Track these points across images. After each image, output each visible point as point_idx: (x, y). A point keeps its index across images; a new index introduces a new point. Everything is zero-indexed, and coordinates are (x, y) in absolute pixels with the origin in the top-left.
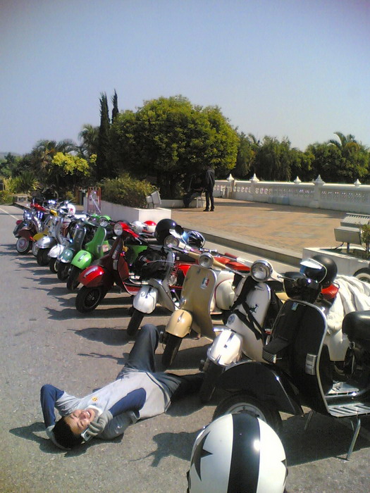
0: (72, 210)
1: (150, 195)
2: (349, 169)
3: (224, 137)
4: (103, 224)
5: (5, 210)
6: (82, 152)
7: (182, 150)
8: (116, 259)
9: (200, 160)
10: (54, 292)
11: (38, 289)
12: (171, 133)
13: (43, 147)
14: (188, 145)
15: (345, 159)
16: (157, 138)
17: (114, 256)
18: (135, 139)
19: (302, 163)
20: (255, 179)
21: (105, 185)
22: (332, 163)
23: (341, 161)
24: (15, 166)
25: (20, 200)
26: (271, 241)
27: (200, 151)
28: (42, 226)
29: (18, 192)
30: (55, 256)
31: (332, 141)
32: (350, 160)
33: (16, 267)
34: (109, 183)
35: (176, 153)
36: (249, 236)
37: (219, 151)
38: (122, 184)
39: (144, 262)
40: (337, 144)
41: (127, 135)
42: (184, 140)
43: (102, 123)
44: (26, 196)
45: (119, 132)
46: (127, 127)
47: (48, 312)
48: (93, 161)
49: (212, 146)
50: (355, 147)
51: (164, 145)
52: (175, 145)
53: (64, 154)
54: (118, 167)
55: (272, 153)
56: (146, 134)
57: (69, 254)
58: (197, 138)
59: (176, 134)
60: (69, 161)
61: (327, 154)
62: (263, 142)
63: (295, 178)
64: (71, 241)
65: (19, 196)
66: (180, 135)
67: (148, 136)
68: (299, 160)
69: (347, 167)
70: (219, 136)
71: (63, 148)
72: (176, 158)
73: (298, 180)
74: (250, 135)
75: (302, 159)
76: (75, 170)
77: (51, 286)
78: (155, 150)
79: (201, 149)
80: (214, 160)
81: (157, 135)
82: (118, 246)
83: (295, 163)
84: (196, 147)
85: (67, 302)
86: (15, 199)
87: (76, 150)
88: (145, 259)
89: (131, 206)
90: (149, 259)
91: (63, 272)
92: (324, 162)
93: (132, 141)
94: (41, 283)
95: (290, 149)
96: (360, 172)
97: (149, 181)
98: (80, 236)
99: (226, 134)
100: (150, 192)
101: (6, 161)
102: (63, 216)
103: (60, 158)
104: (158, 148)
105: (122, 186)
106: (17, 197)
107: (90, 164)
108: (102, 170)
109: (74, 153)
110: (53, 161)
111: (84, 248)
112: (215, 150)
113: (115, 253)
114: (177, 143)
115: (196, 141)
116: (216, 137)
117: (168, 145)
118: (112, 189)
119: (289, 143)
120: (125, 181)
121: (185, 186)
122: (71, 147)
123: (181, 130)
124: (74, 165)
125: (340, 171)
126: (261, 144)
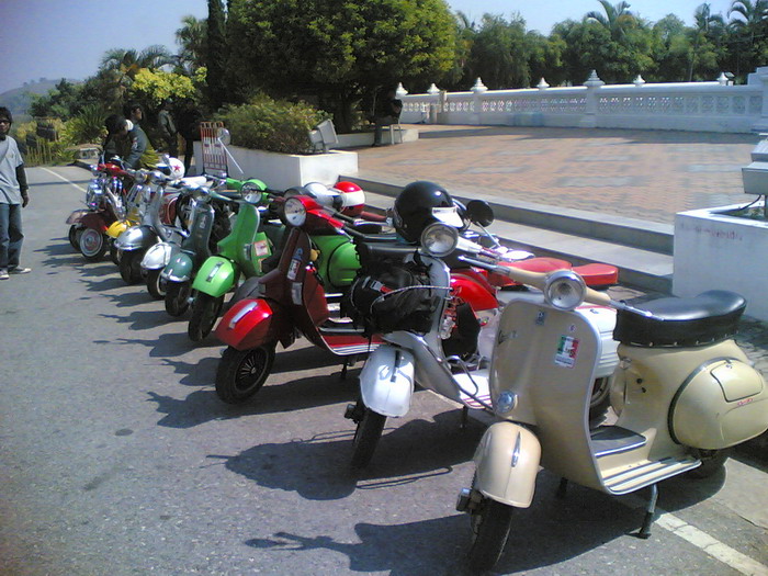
0: (177, 168)
1: (315, 128)
2: (623, 60)
3: (432, 14)
4: (250, 198)
5: (60, 174)
6: (181, 66)
7: (361, 43)
8: (296, 280)
9: (394, 59)
10: (164, 347)
11: (130, 341)
12: (339, 14)
13: (114, 61)
14: (369, 34)
15: (615, 44)
16: (313, 26)
17: (291, 275)
18: (274, 30)
19: (547, 55)
20: (480, 87)
21: (229, 116)
22: (596, 53)
23: (610, 48)
24: (73, 99)
25: (84, 155)
26: (563, 197)
27: (392, 42)
28: (124, 204)
29: (82, 142)
30: (156, 267)
31: (592, 15)
32: (622, 44)
33: (82, 290)
34: (238, 113)
35: (349, 50)
36: (516, 191)
37: (424, 39)
38: (261, 112)
39: (378, 294)
40: (600, 19)
41: (260, 24)
42: (361, 26)
43: (210, 11)
44: (93, 147)
45: (244, 20)
46: (258, 9)
47: (156, 405)
48: (201, 78)
49: (412, 32)
50: (629, 22)
51: (327, 37)
52: (347, 36)
53: (152, 71)
54: (246, 85)
55: (497, 41)
56: (292, 20)
57: (184, 263)
58: (386, 19)
59: (346, 14)
60: (160, 81)
61: (587, 37)
62: (482, 24)
63: (538, 82)
64: (184, 233)
65: (82, 148)
66: (355, 15)
67: (298, 22)
68: (540, 51)
69: (620, 56)
70: (422, 14)
71: (150, 60)
72: (351, 59)
73: (543, 84)
74: (460, 14)
75: (545, 47)
76: (173, 96)
77: (154, 333)
78: (311, 48)
79: (394, 39)
80: (417, 58)
81: (313, 19)
82: (299, 251)
83: (533, 56)
84: (383, 36)
85: (192, 374)
86: (76, 154)
87: (172, 63)
88: (378, 286)
89: (282, 151)
90: (389, 285)
91: (175, 301)
92: (583, 51)
93: (268, 34)
94: (134, 327)
95: (526, 33)
96: (640, 64)
97: (310, 103)
98: (202, 225)
99: (434, 9)
100: (315, 123)
101: (58, 92)
102: (163, 183)
103: (144, 77)
104: (317, 43)
105: (262, 117)
106: (79, 151)
107: (196, 84)
108: (220, 93)
109: (167, 69)
110: (135, 85)
111: (215, 252)
112: (418, 38)
113: (294, 265)
114: (351, 30)
115: (383, 26)
116: (416, 15)
117: (335, 36)
118: (244, 124)
119: (522, 22)
120: (266, 107)
121: (365, 107)
122: (162, 58)
123: (356, 7)
124: (169, 88)
125: (608, 65)
126: (476, 28)
